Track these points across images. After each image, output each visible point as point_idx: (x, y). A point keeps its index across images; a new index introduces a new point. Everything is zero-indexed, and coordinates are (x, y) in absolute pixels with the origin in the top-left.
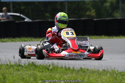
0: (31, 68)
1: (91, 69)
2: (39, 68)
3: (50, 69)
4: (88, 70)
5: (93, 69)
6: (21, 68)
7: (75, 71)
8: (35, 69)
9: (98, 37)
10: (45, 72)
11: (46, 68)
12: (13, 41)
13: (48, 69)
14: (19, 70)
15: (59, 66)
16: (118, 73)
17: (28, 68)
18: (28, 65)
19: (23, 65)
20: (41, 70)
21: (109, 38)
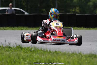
0: (18, 50)
1: (63, 52)
2: (24, 50)
3: (32, 51)
4: (60, 52)
5: (65, 52)
6: (11, 50)
7: (51, 53)
8: (21, 51)
9: (79, 28)
10: (28, 53)
11: (29, 50)
12: (12, 29)
13: (31, 51)
14: (9, 51)
15: (39, 49)
16: (83, 55)
17: (16, 49)
18: (16, 47)
19: (12, 47)
20: (25, 52)
21: (87, 29)
